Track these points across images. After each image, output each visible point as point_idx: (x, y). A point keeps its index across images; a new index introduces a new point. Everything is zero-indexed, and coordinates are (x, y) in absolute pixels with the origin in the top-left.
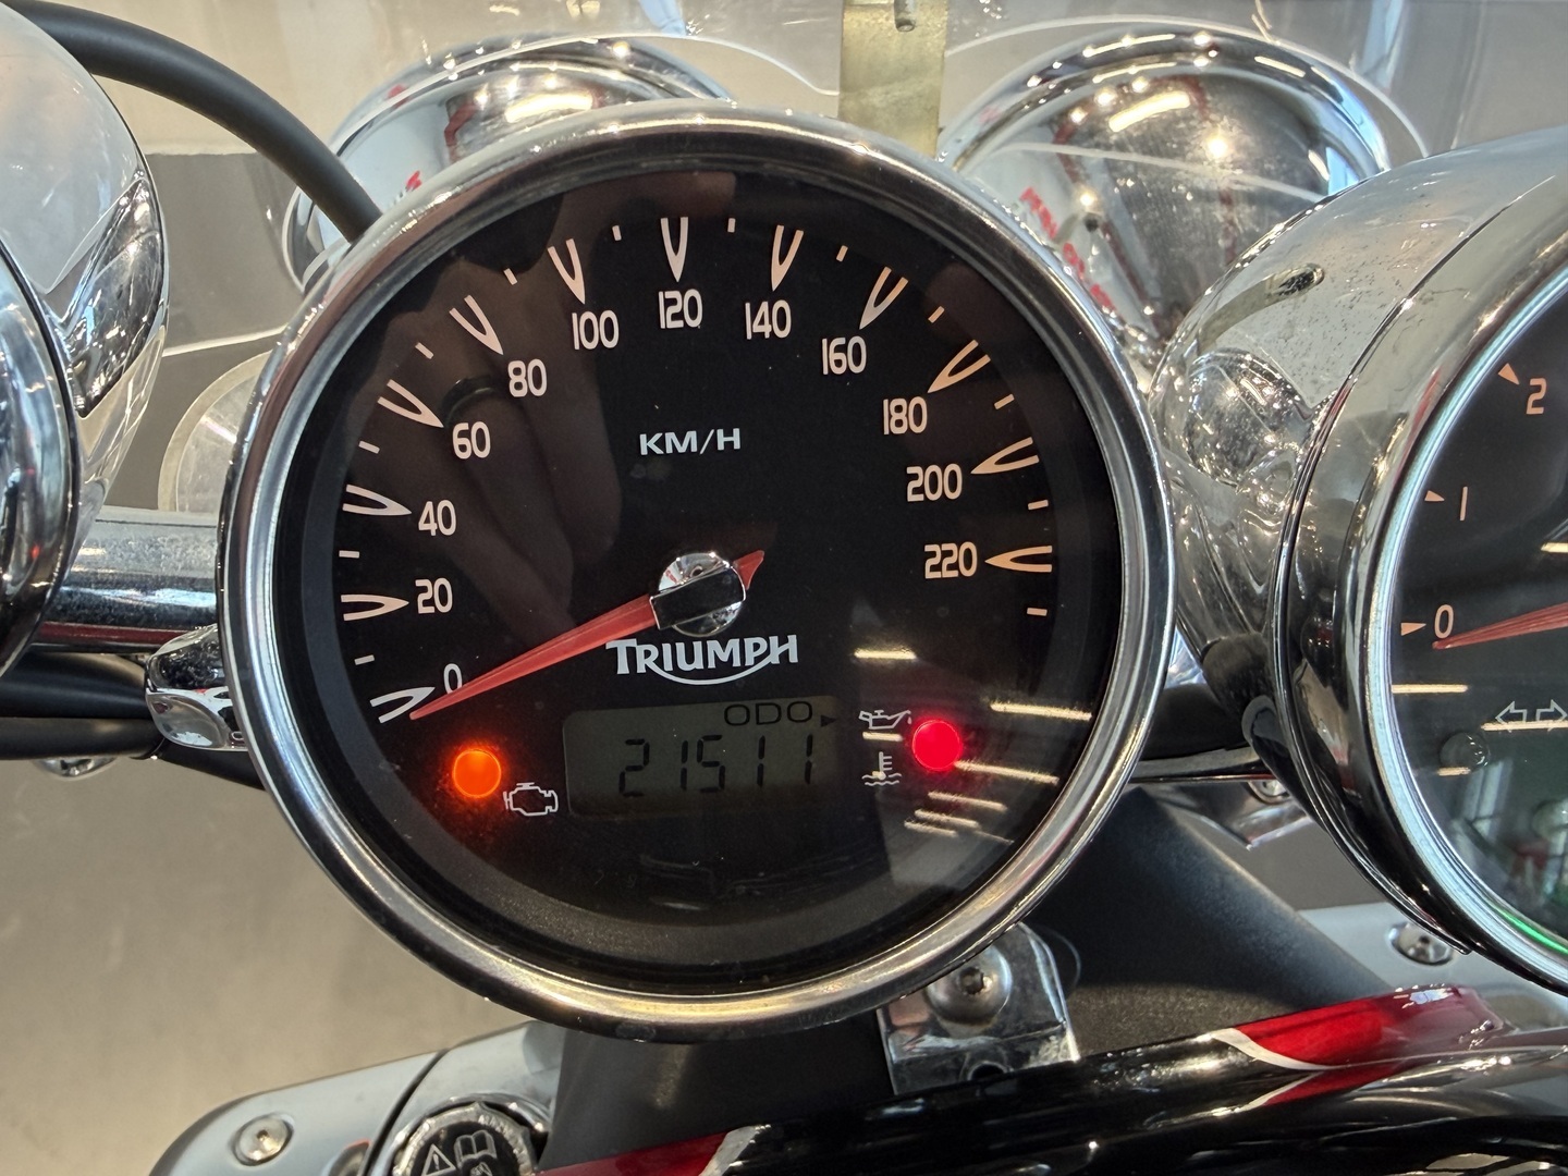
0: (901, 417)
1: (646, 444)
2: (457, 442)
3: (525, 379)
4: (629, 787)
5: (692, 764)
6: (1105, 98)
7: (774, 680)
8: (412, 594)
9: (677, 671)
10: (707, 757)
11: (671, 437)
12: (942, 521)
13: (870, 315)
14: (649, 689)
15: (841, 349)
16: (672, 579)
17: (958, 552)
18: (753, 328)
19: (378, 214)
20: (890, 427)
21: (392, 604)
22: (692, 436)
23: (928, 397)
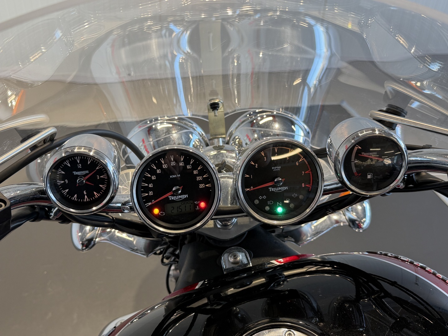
0: (195, 172)
1: (171, 177)
2: (152, 178)
3: (159, 171)
4: (172, 212)
5: (178, 209)
6: (259, 118)
7: (185, 199)
8: (149, 193)
9: (176, 199)
10: (180, 208)
11: (173, 176)
12: (201, 182)
13: (191, 163)
14: (173, 201)
15: (189, 166)
16: (174, 189)
17: (202, 185)
18: (180, 165)
19: (144, 157)
20: (194, 173)
21: (147, 194)
22: (175, 175)
23: (198, 170)
